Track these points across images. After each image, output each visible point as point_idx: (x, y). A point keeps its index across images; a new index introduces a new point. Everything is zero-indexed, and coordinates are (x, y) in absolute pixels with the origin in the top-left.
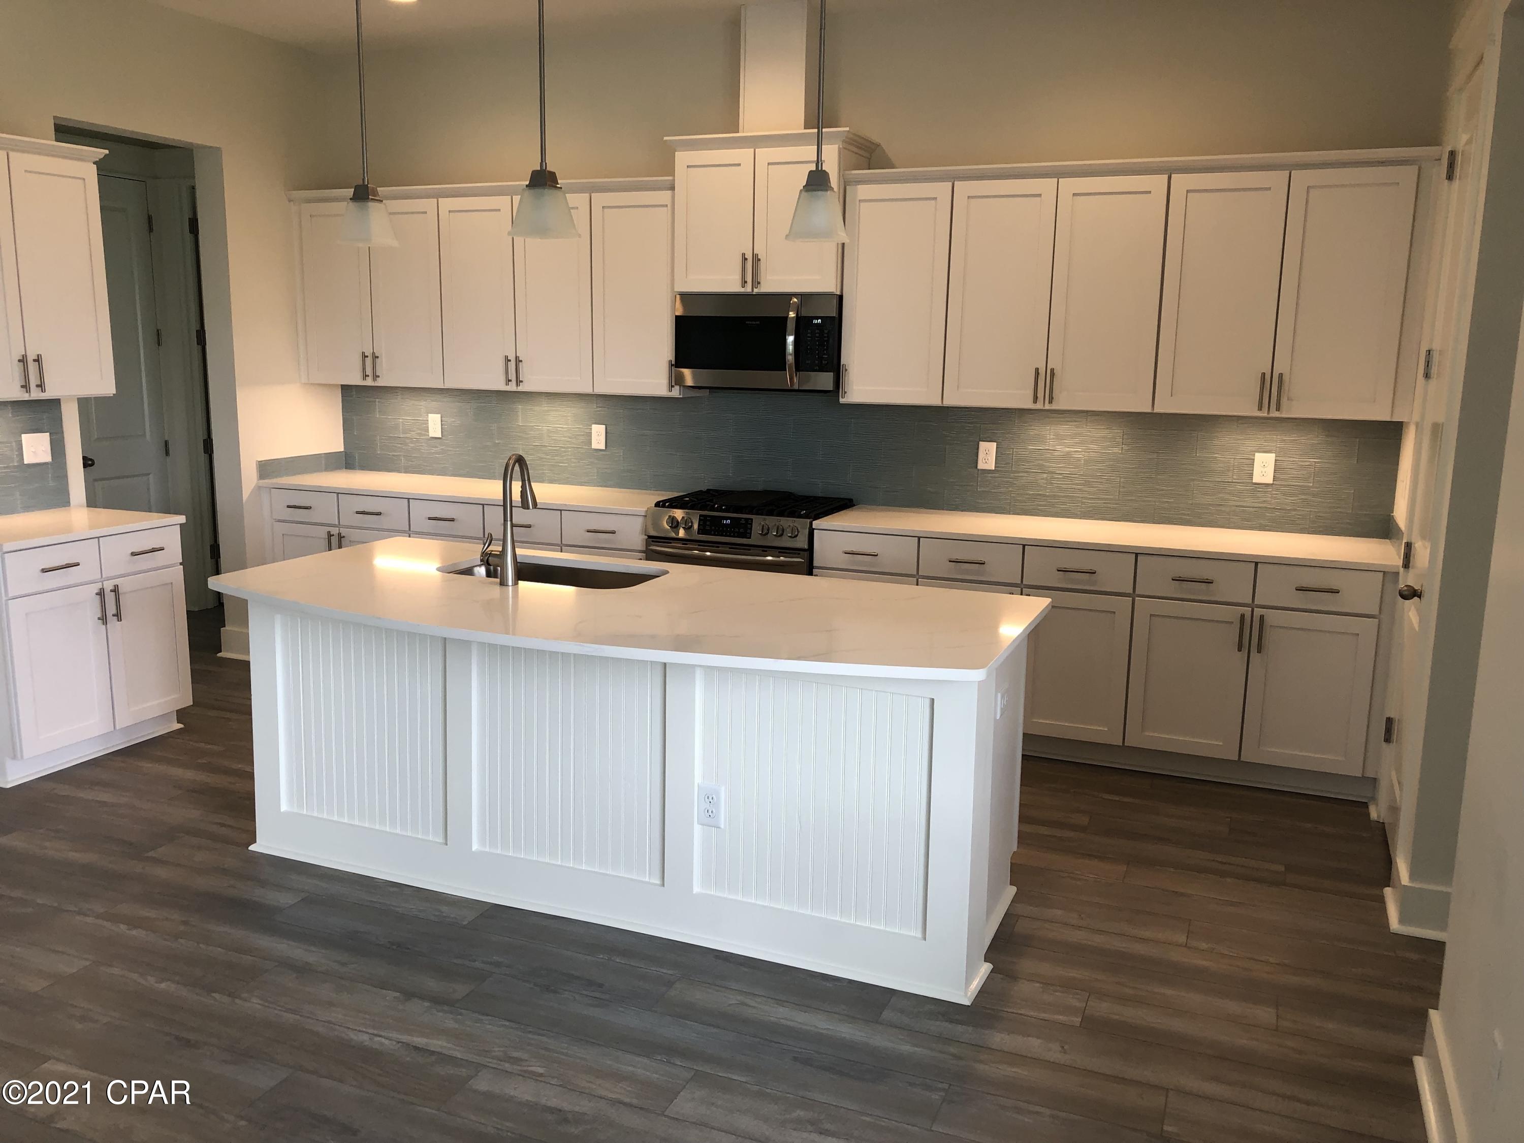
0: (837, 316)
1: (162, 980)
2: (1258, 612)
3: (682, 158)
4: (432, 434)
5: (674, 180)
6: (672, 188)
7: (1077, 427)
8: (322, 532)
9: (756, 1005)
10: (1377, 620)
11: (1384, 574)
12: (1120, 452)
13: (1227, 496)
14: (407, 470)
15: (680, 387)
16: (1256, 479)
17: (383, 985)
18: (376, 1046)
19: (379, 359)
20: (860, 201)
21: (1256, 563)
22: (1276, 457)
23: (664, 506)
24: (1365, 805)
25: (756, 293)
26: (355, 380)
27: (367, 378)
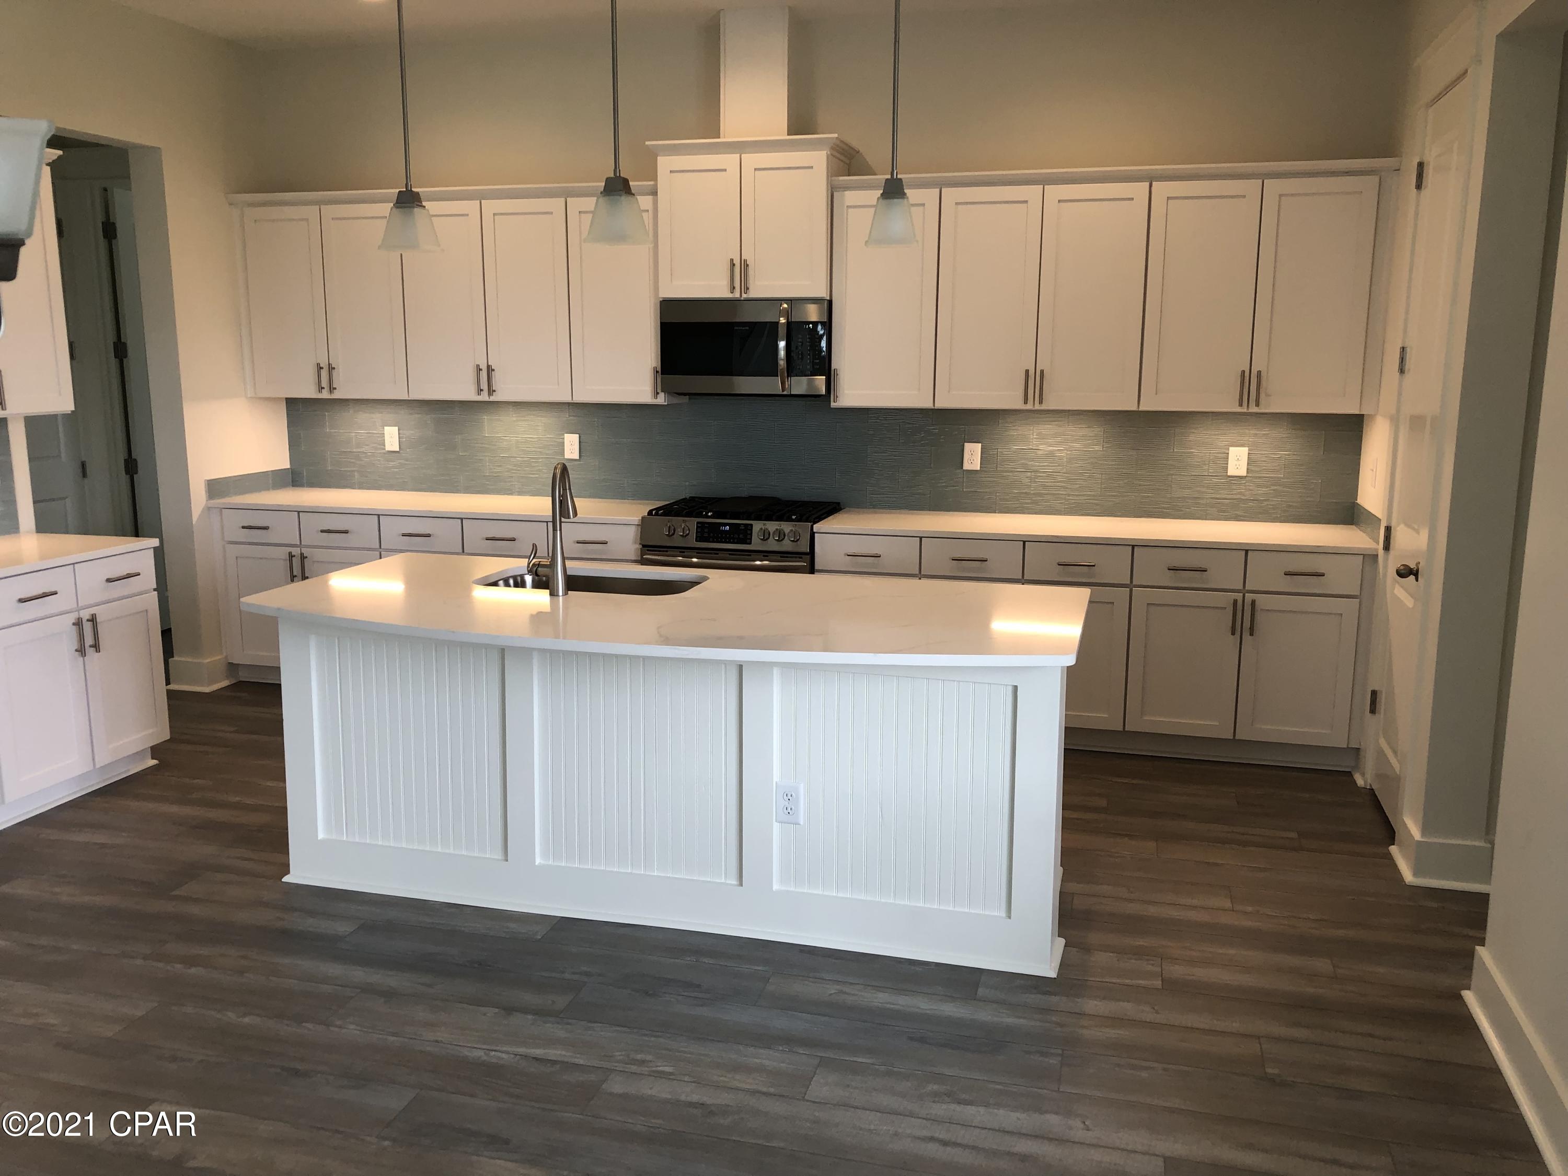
0: (828, 321)
1: (245, 1015)
2: (1249, 596)
3: (665, 163)
4: (388, 447)
5: (656, 185)
6: (654, 193)
7: (1060, 426)
8: (283, 552)
9: (857, 993)
10: (1358, 600)
11: (1364, 557)
12: (1101, 449)
13: (1204, 490)
14: (361, 486)
15: (665, 394)
16: (1232, 471)
17: (478, 1002)
18: (494, 1060)
19: (335, 370)
20: (847, 206)
21: (1246, 551)
22: (1249, 450)
23: (657, 514)
24: (1349, 774)
25: (744, 298)
26: (308, 391)
27: (322, 390)
